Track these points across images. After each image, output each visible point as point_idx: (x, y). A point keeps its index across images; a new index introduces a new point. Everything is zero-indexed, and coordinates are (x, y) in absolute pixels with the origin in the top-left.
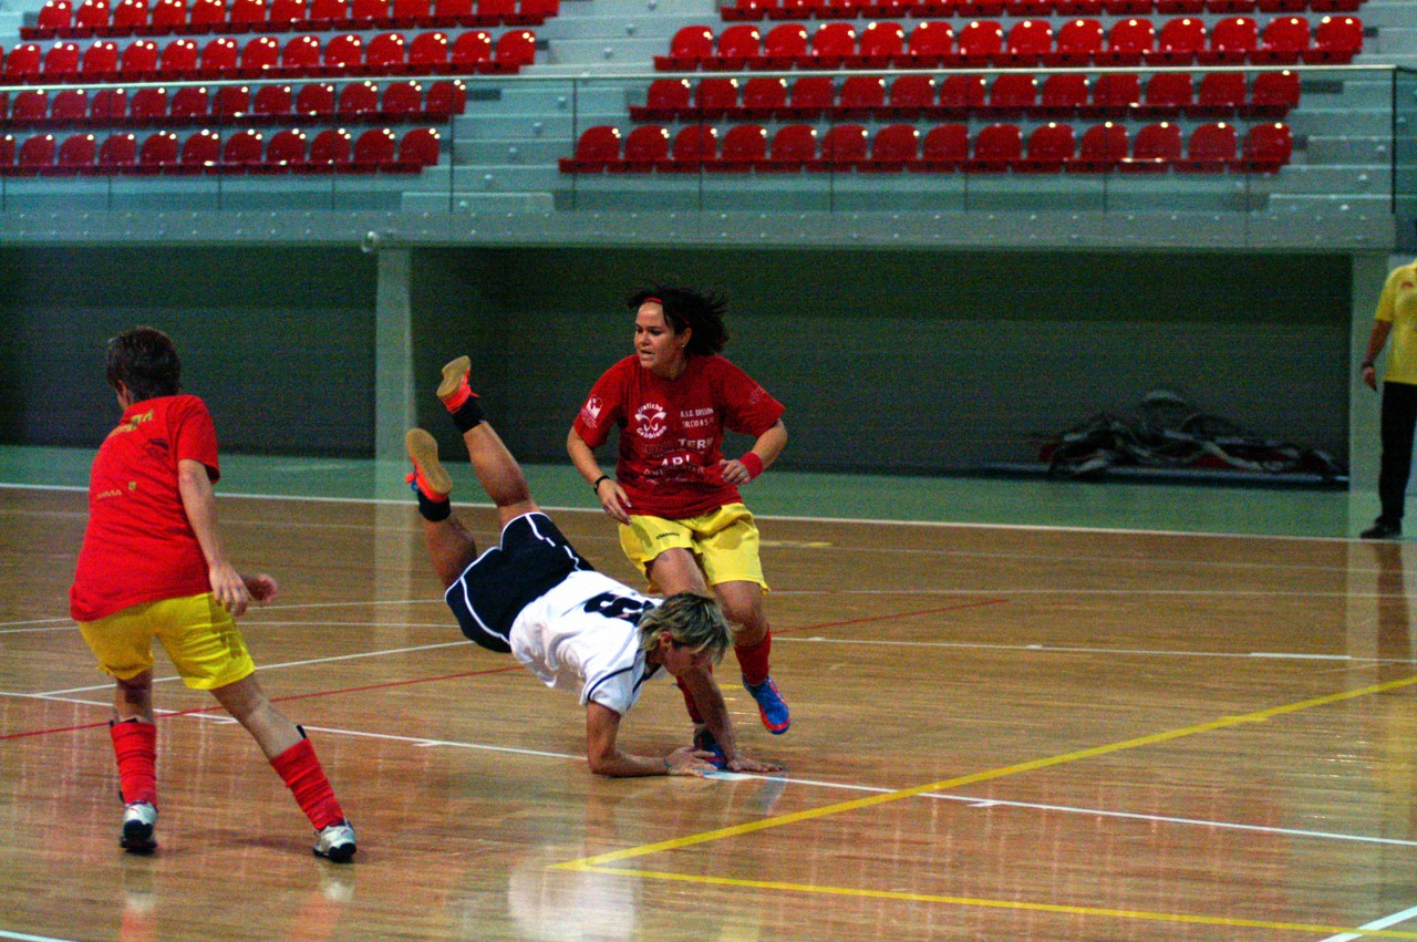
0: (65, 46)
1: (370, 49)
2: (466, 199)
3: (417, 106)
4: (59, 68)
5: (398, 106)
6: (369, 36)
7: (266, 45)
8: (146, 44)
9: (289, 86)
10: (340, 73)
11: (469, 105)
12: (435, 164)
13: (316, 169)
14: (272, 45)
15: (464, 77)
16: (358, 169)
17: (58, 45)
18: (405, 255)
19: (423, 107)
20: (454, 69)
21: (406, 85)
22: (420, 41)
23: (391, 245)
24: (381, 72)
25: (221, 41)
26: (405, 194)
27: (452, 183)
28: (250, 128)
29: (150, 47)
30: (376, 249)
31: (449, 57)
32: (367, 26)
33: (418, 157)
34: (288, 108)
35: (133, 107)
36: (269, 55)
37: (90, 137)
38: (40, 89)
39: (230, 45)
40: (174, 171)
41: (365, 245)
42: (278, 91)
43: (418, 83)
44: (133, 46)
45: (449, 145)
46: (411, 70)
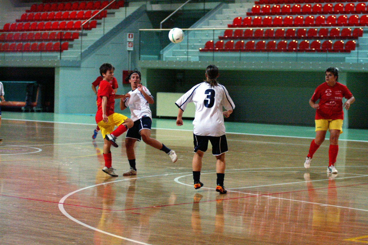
0: (258, 18)
1: (338, 19)
2: (362, 59)
3: (350, 34)
4: (257, 23)
5: (346, 35)
6: (338, 16)
7: (311, 18)
8: (279, 17)
9: (317, 29)
10: (330, 25)
11: (364, 35)
12: (354, 50)
13: (323, 51)
14: (312, 18)
15: (362, 27)
16: (334, 51)
17: (256, 17)
18: (345, 74)
19: (352, 35)
20: (360, 25)
21: (347, 29)
22: (351, 17)
23: (343, 72)
24: (341, 25)
25: (299, 17)
26: (346, 58)
27: (358, 55)
28: (306, 40)
29: (280, 18)
31: (359, 22)
32: (337, 13)
33: (350, 48)
34: (316, 35)
35: (276, 34)
36: (312, 20)
37: (264, 42)
38: (251, 29)
39: (301, 18)
40: (286, 51)
42: (314, 30)
43: (350, 28)
44: (276, 18)
45: (358, 45)
46: (349, 25)
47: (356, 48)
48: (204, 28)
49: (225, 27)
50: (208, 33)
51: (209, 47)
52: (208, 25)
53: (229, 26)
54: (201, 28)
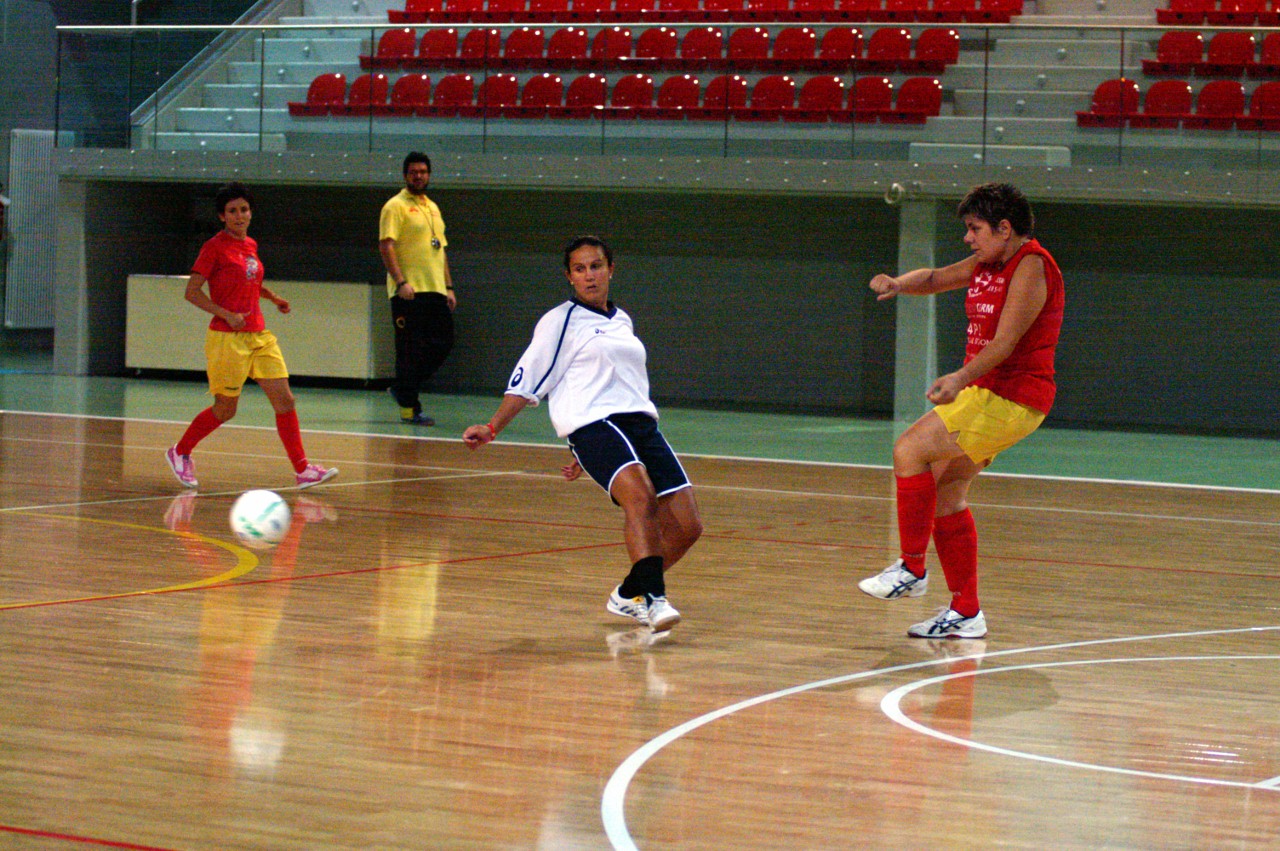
2: (978, 150)
5: (886, 55)
11: (962, 54)
12: (937, 115)
18: (931, 208)
19: (912, 54)
23: (918, 198)
26: (912, 144)
30: (900, 202)
31: (931, 6)
33: (919, 107)
41: (889, 197)
45: (949, 96)
46: (893, 17)
47: (945, 107)
48: (284, 23)
49: (381, 22)
50: (309, 43)
51: (324, 98)
52: (302, 14)
53: (394, 17)
54: (278, 23)
